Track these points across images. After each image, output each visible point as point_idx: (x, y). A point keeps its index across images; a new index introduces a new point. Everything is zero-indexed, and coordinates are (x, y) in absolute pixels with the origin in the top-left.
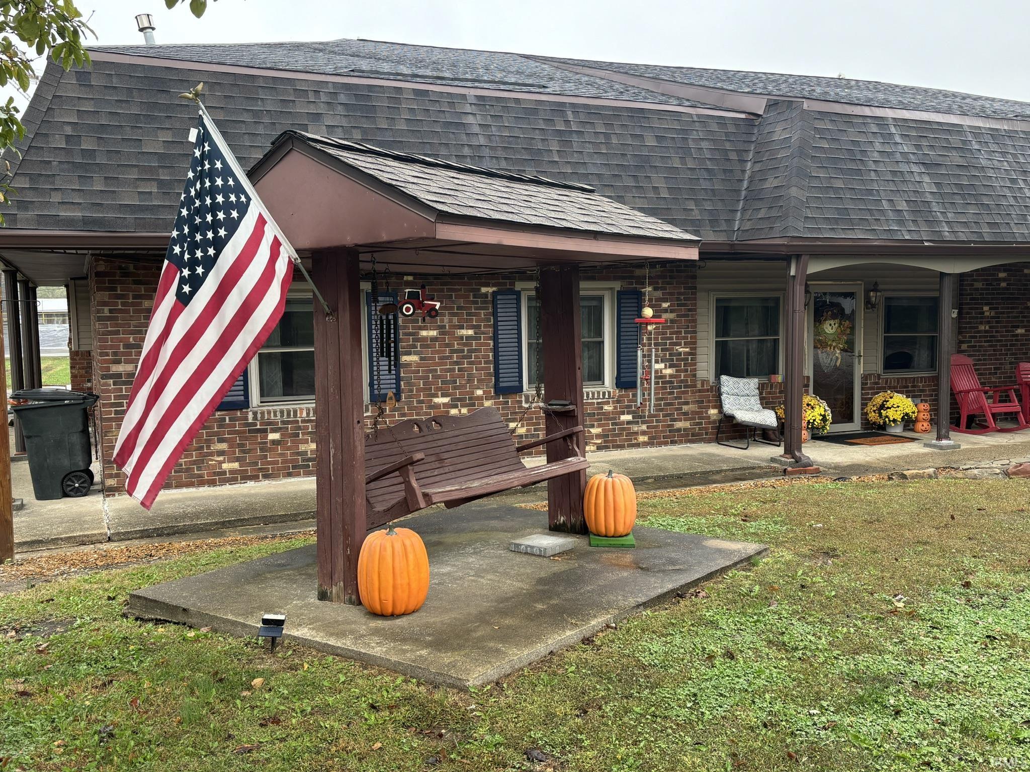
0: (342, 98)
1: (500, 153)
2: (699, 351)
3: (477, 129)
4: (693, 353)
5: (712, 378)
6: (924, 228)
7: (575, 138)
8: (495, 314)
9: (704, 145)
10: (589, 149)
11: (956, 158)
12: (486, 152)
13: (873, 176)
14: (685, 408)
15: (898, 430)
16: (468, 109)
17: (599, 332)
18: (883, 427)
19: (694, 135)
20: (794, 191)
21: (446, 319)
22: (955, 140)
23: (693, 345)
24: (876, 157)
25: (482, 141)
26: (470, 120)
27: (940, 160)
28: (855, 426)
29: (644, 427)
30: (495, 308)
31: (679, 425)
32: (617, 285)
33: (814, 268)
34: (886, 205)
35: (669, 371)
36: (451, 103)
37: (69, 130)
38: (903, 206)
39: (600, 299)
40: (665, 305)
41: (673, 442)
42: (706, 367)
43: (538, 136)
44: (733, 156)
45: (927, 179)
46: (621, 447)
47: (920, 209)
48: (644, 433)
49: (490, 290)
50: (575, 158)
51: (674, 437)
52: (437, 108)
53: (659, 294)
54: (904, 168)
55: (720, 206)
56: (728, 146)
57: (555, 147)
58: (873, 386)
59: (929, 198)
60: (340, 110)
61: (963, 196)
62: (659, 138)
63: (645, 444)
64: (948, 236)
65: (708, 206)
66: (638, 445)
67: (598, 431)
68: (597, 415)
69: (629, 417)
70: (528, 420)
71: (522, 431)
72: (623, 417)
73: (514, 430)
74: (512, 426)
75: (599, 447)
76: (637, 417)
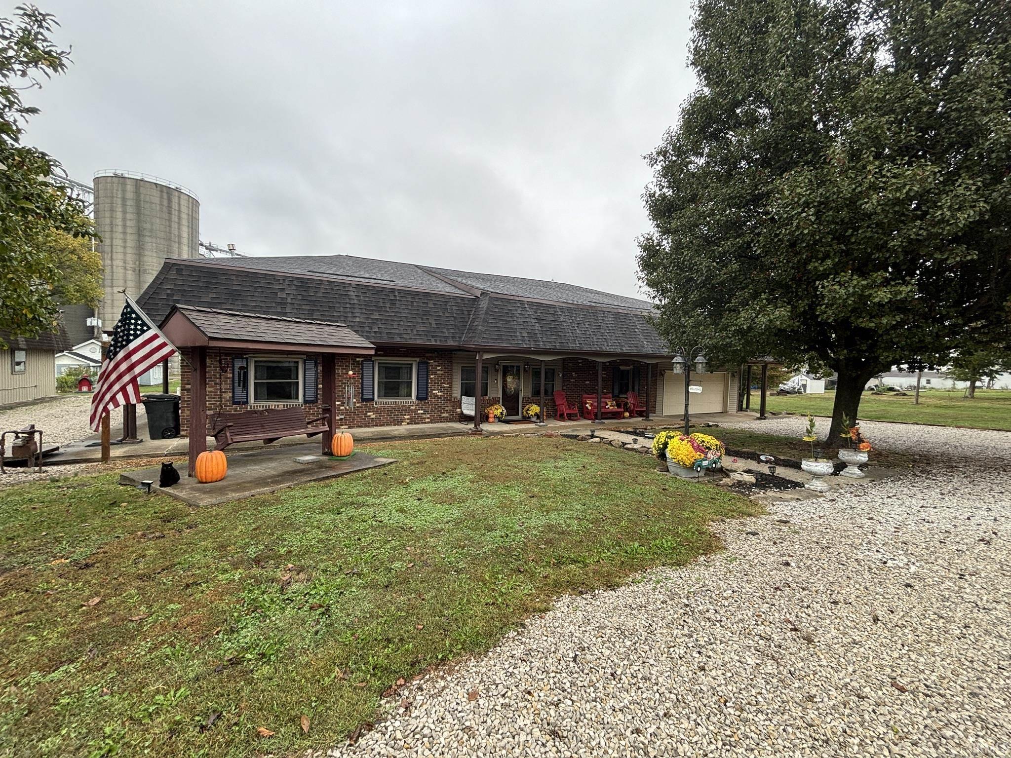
0: (295, 283)
1: (363, 307)
2: (453, 386)
3: (354, 297)
4: (451, 387)
5: (459, 397)
6: (533, 343)
7: (398, 302)
8: (362, 369)
9: (454, 308)
10: (404, 307)
11: (551, 317)
12: (356, 306)
13: (515, 322)
14: (446, 408)
15: (534, 419)
16: (351, 289)
17: (411, 378)
18: (529, 418)
19: (450, 304)
20: (480, 327)
21: (340, 371)
22: (552, 311)
23: (451, 384)
24: (518, 315)
25: (356, 302)
26: (352, 293)
27: (544, 318)
28: (519, 417)
29: (428, 416)
30: (362, 367)
31: (443, 415)
32: (418, 360)
33: (486, 356)
34: (518, 334)
35: (440, 394)
36: (344, 287)
37: (169, 292)
38: (525, 334)
39: (411, 365)
40: (439, 368)
41: (441, 422)
42: (457, 392)
43: (381, 300)
44: (466, 313)
45: (537, 325)
46: (418, 423)
47: (532, 336)
48: (428, 418)
49: (361, 359)
50: (397, 310)
51: (442, 420)
52: (337, 288)
53: (436, 363)
54: (528, 320)
55: (457, 331)
56: (464, 309)
57: (388, 305)
58: (528, 401)
59: (537, 332)
60: (294, 287)
61: (551, 332)
62: (434, 304)
63: (428, 423)
64: (541, 346)
65: (452, 331)
66: (425, 423)
67: (408, 417)
68: (408, 411)
69: (422, 412)
70: (376, 411)
71: (374, 416)
72: (419, 412)
73: (370, 416)
74: (369, 414)
75: (408, 424)
76: (426, 412)
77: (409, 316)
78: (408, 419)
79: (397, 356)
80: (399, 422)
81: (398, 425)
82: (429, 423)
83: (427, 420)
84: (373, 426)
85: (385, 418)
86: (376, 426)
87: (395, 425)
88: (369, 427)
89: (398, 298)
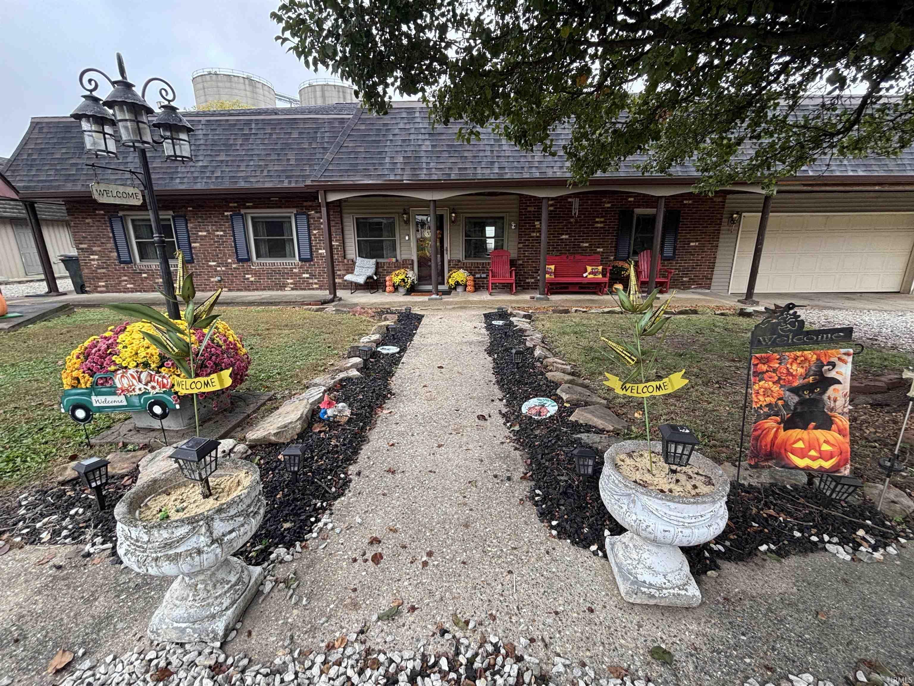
2: (347, 244)
3: (201, 137)
4: (341, 245)
5: (353, 258)
8: (232, 225)
10: (259, 142)
13: (388, 143)
14: (338, 273)
16: (200, 127)
21: (210, 227)
23: (342, 241)
24: (397, 131)
28: (446, 287)
29: (316, 281)
30: (232, 222)
32: (294, 211)
34: (387, 160)
39: (290, 218)
42: (352, 252)
48: (316, 284)
50: (249, 147)
53: (318, 214)
54: (413, 137)
62: (300, 133)
66: (313, 289)
67: (291, 281)
68: (290, 274)
69: (308, 276)
70: (255, 274)
71: (252, 279)
72: (304, 275)
73: (248, 279)
74: (247, 276)
75: (293, 289)
76: (312, 276)
77: (263, 153)
78: (291, 284)
79: (268, 208)
80: (282, 287)
81: (281, 290)
82: (317, 289)
83: (315, 286)
84: (254, 290)
85: (265, 281)
86: (257, 290)
87: (277, 290)
88: (249, 290)
89: (253, 131)
